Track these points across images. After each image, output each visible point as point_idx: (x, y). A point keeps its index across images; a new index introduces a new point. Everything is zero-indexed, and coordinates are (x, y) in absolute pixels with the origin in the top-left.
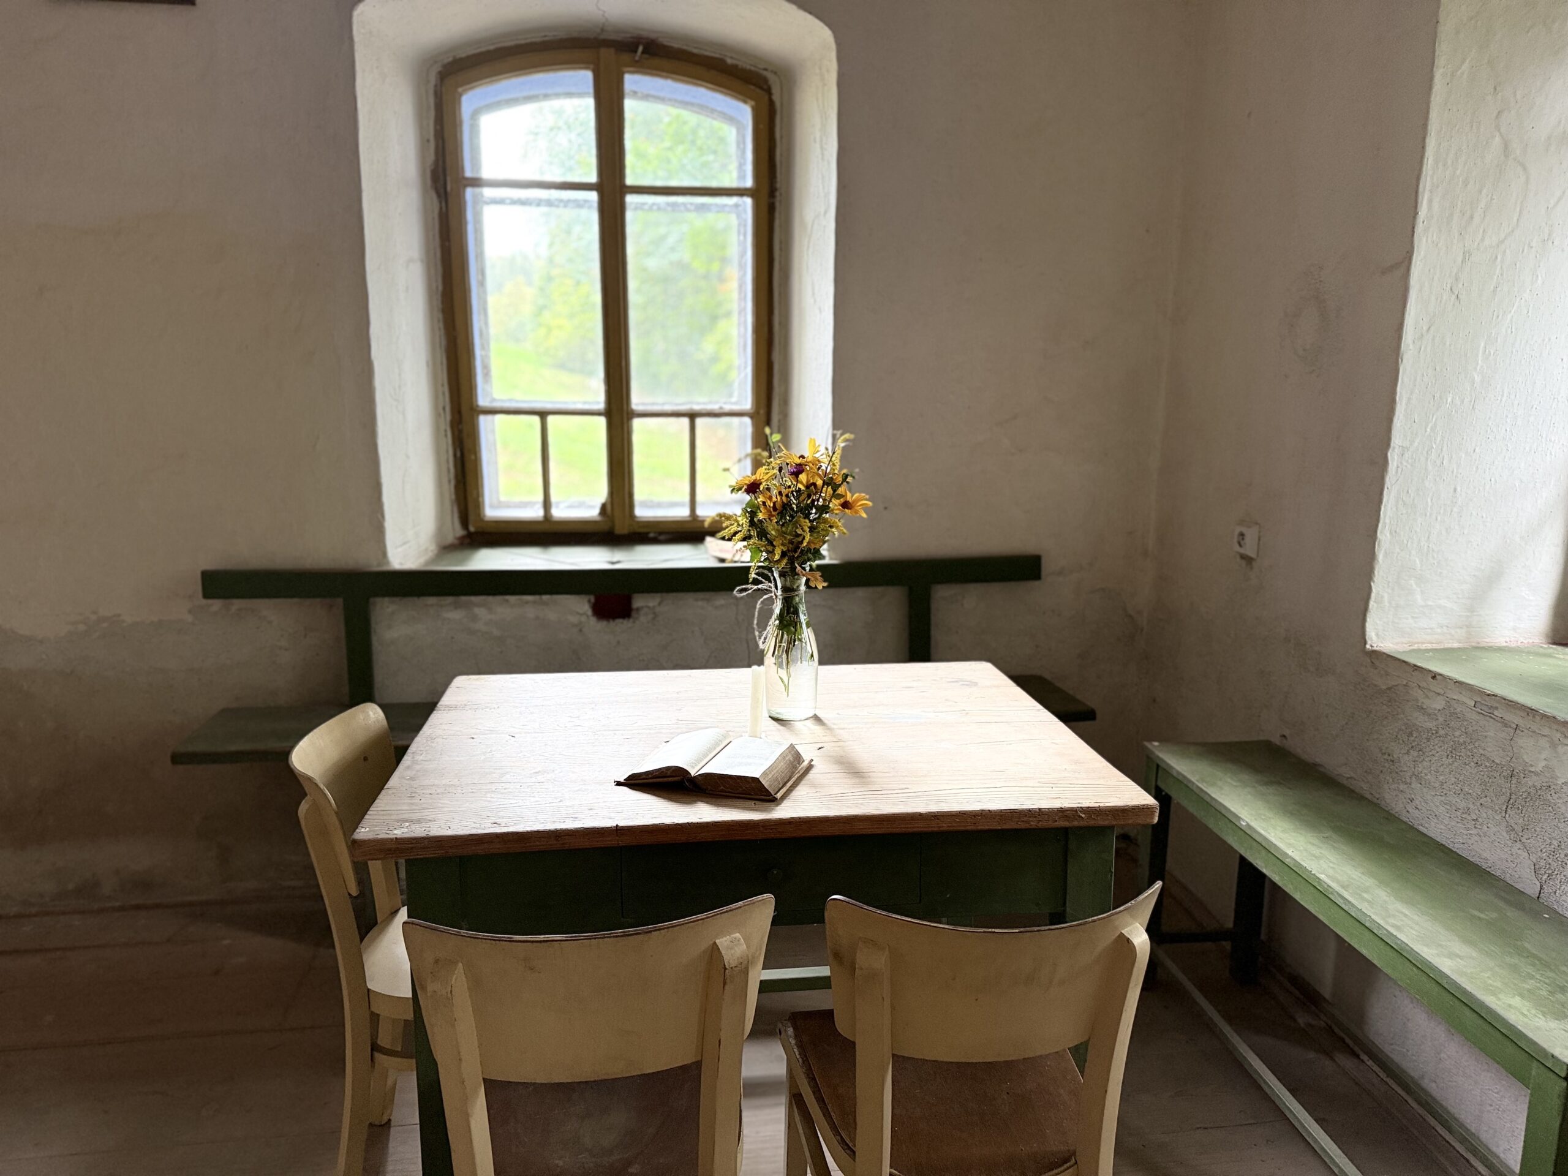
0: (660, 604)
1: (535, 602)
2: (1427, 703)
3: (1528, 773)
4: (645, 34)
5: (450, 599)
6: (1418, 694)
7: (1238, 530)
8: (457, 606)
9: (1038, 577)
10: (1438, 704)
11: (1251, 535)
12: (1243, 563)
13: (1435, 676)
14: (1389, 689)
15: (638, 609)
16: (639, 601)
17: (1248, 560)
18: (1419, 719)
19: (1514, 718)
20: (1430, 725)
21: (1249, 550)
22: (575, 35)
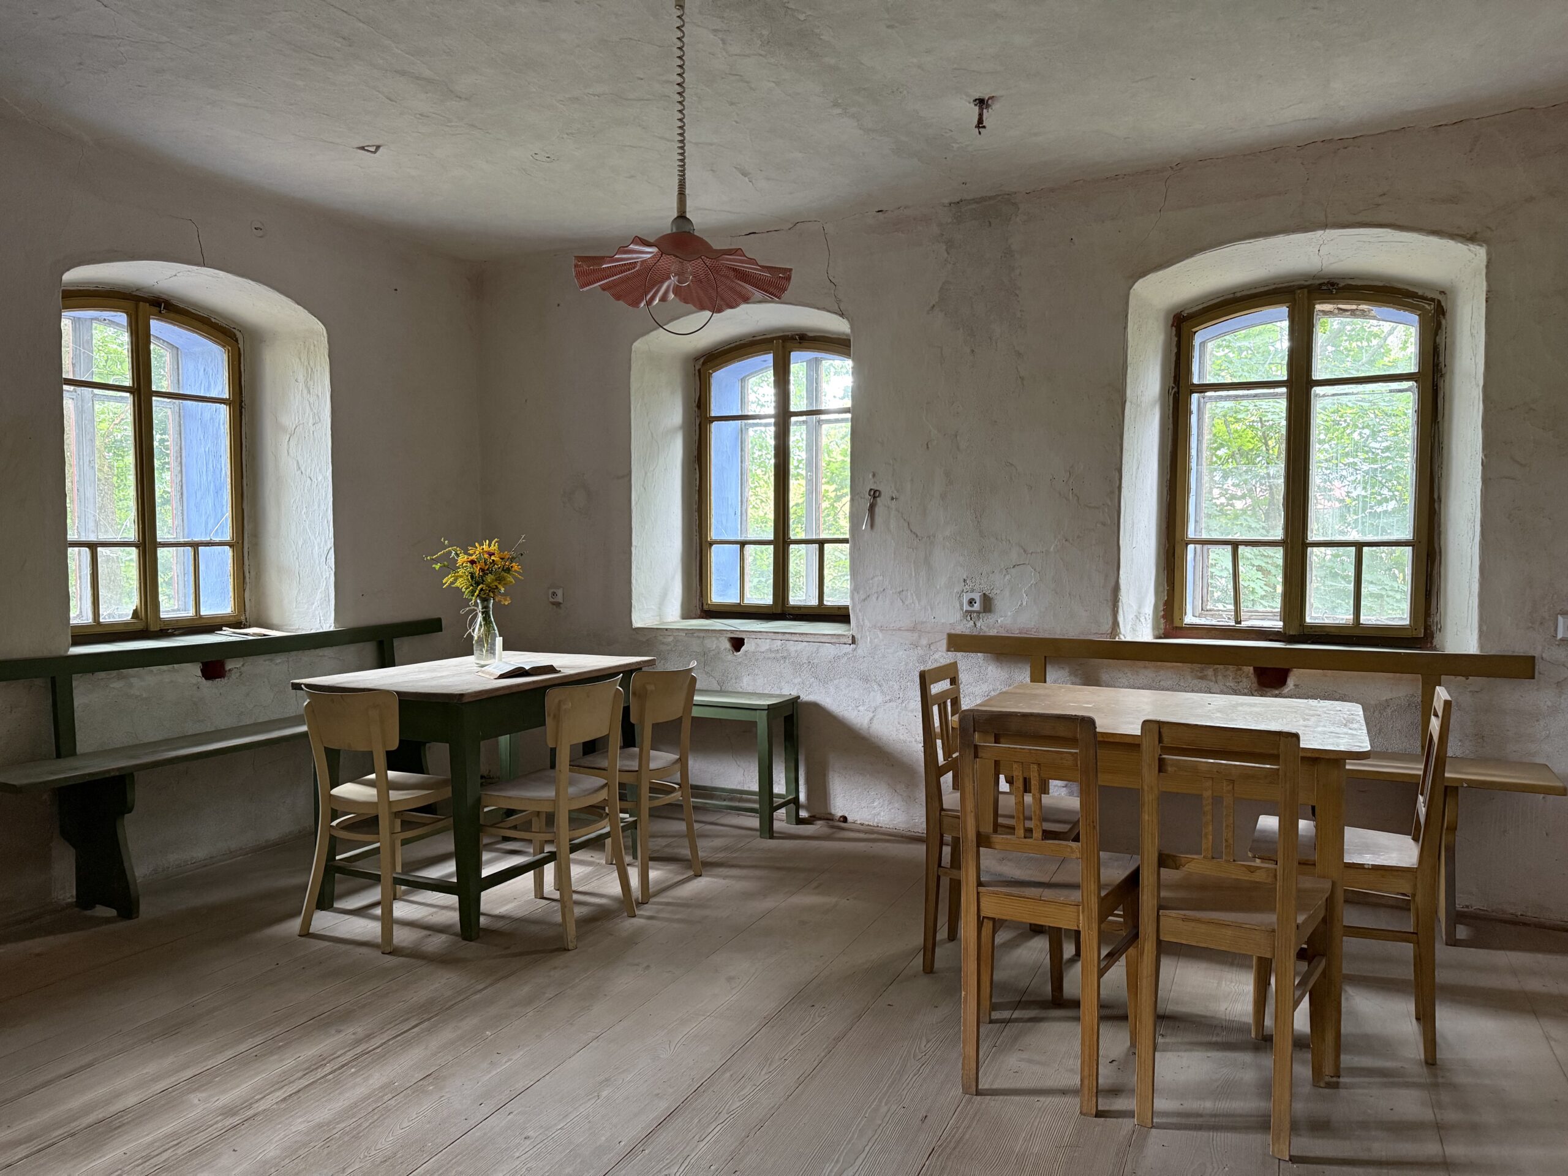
0: (243, 665)
1: (169, 671)
2: (665, 640)
3: (710, 651)
4: (164, 296)
5: (114, 673)
6: (661, 638)
7: (551, 591)
8: (120, 678)
9: (441, 630)
10: (671, 639)
11: (560, 592)
12: (555, 607)
13: (667, 629)
14: (647, 640)
15: (230, 670)
16: (230, 665)
17: (558, 604)
18: (664, 648)
19: (702, 634)
20: (669, 648)
21: (559, 599)
22: (117, 289)
